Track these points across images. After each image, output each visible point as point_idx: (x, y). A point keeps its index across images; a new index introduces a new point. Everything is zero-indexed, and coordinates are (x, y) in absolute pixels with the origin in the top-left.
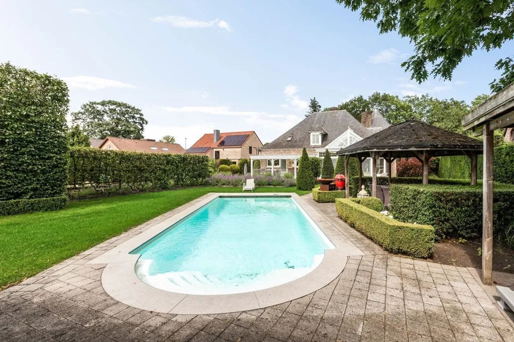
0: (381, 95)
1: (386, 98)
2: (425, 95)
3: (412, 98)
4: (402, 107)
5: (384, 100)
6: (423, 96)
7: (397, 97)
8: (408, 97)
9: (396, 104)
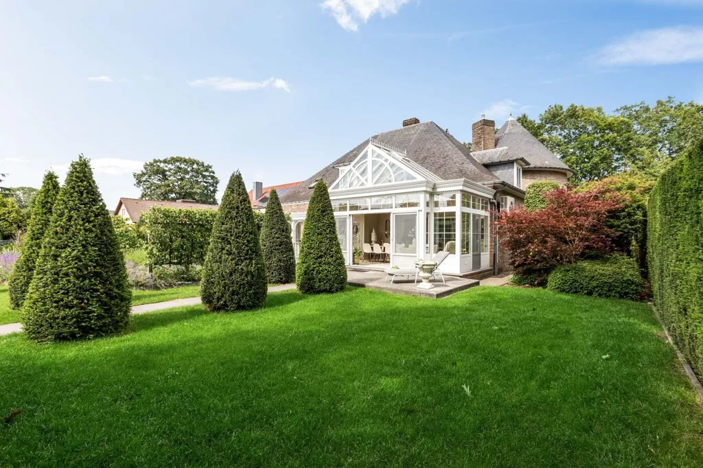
0: (565, 109)
1: (573, 114)
2: (664, 100)
3: (633, 109)
4: (610, 127)
5: (571, 116)
6: (660, 103)
7: (599, 110)
8: (626, 108)
9: (595, 122)
